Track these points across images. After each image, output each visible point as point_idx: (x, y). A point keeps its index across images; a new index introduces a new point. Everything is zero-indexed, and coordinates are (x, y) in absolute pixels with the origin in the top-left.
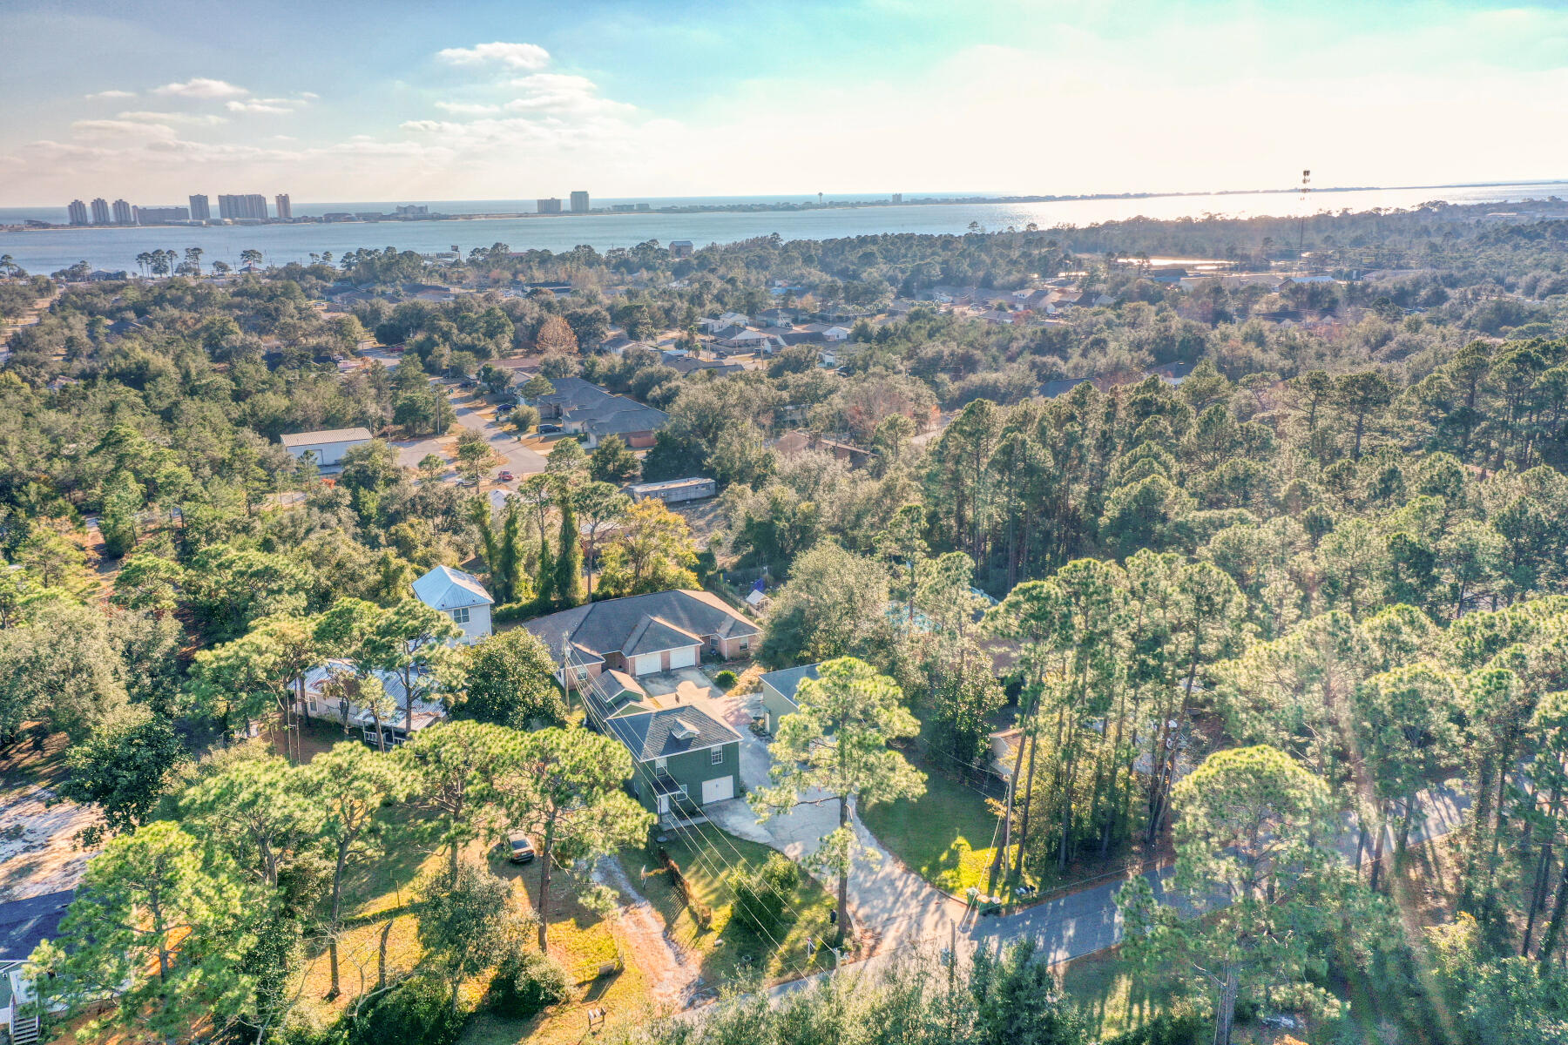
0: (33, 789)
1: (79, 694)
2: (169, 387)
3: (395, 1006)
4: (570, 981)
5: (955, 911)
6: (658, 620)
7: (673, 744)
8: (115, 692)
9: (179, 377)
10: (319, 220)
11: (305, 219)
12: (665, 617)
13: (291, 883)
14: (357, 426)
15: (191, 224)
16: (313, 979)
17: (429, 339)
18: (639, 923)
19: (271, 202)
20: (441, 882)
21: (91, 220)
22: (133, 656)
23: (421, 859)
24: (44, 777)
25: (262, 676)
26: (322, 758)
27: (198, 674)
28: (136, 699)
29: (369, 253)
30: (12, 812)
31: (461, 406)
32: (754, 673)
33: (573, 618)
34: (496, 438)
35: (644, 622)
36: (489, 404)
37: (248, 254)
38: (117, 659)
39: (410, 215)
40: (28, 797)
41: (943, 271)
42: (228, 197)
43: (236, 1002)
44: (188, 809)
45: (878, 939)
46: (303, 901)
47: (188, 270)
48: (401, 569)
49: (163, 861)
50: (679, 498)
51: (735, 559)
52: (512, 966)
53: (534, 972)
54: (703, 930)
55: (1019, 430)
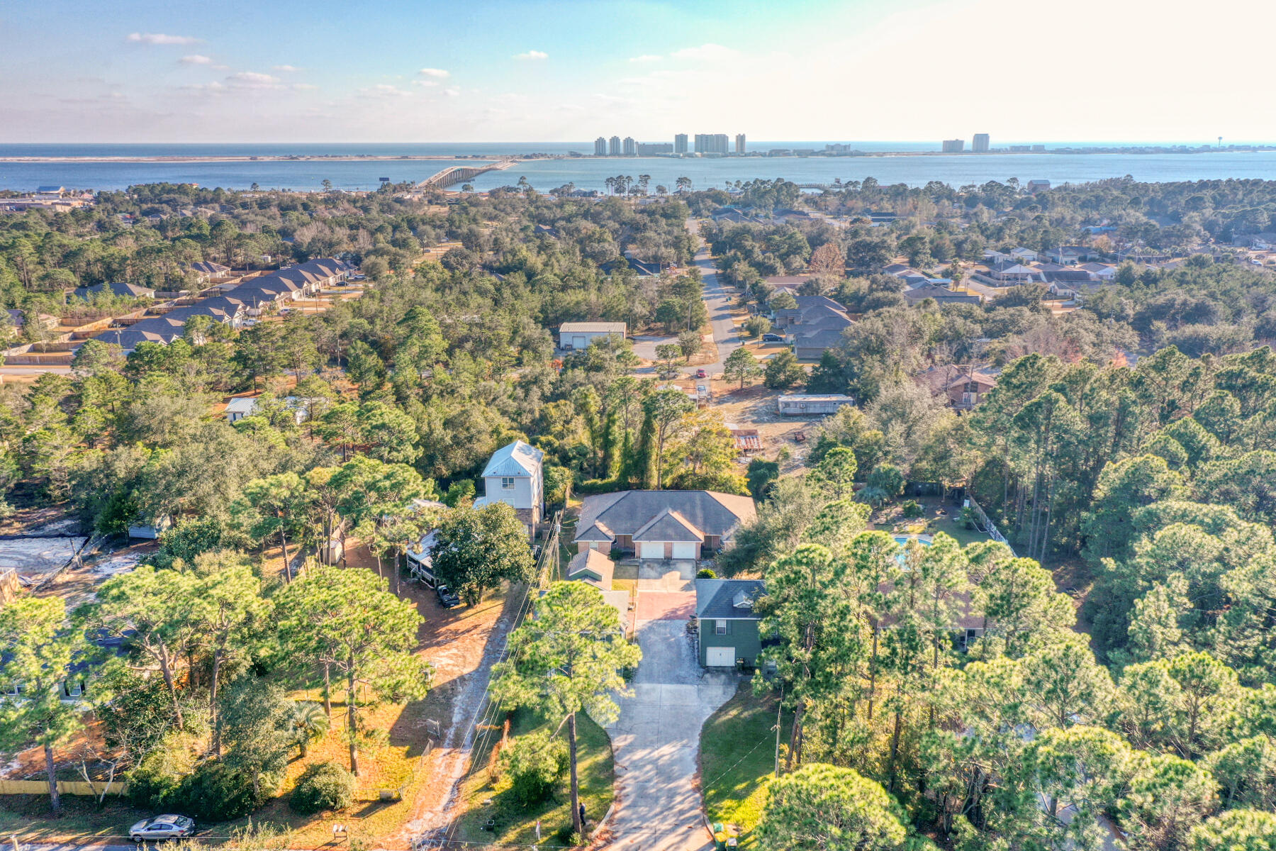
6: (677, 516)
10: (764, 155)
11: (754, 154)
14: (619, 320)
19: (732, 140)
21: (608, 152)
29: (763, 182)
34: (723, 341)
35: (661, 515)
39: (834, 152)
42: (702, 136)
47: (638, 191)
50: (817, 411)
54: (487, 788)
55: (1060, 389)
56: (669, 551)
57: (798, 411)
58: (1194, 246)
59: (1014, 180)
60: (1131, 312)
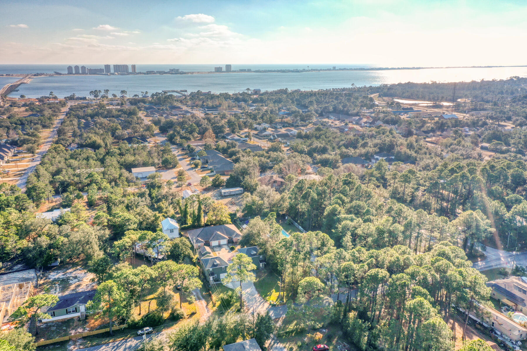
0: (78, 267)
1: (89, 248)
2: (102, 151)
3: (151, 316)
4: (185, 315)
5: (267, 305)
6: (219, 233)
7: (214, 266)
8: (96, 247)
9: (104, 145)
10: (144, 73)
11: (140, 73)
12: (220, 232)
13: (132, 292)
14: (152, 166)
15: (105, 74)
16: (136, 311)
17: (174, 134)
18: (201, 304)
20: (161, 294)
21: (74, 72)
22: (99, 239)
23: (158, 288)
24: (80, 265)
25: (128, 247)
26: (139, 268)
27: (114, 247)
28: (100, 249)
30: (74, 273)
31: (181, 157)
32: (239, 247)
33: (199, 231)
34: (189, 170)
35: (215, 233)
36: (189, 157)
37: (123, 92)
38: (96, 240)
39: (174, 72)
40: (78, 269)
41: (333, 108)
42: (116, 65)
43: (123, 313)
44: (114, 277)
45: (249, 310)
46: (135, 296)
47: (105, 97)
48: (159, 217)
49: (111, 288)
50: (234, 194)
51: (243, 214)
52: (174, 311)
53: (178, 312)
54: (214, 306)
55: (310, 188)
56: (219, 243)
57: (228, 194)
58: (314, 120)
59: (248, 89)
60: (306, 150)
